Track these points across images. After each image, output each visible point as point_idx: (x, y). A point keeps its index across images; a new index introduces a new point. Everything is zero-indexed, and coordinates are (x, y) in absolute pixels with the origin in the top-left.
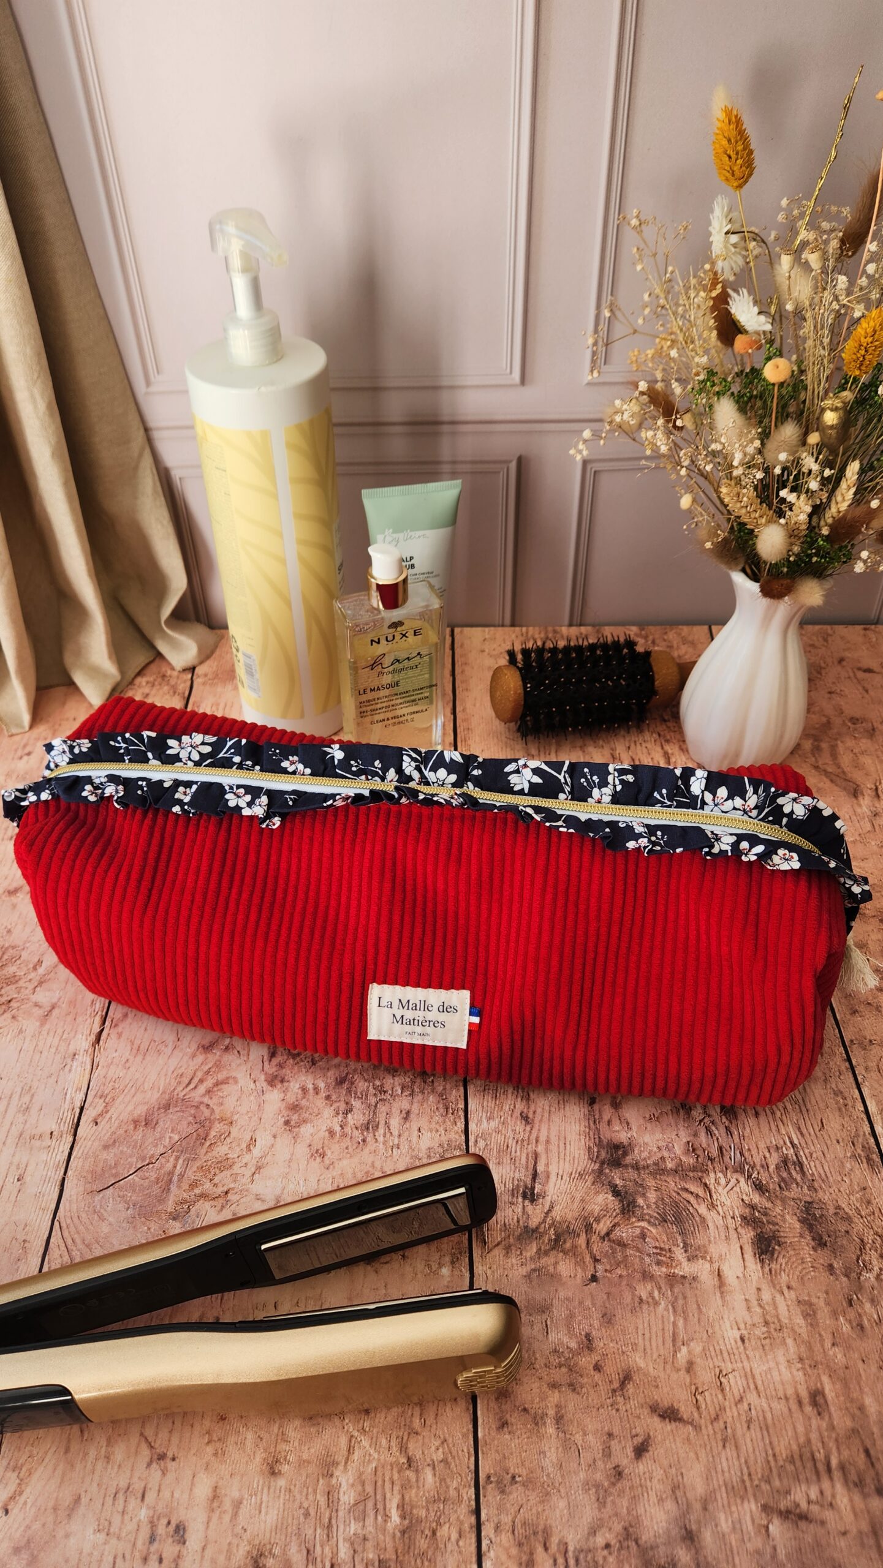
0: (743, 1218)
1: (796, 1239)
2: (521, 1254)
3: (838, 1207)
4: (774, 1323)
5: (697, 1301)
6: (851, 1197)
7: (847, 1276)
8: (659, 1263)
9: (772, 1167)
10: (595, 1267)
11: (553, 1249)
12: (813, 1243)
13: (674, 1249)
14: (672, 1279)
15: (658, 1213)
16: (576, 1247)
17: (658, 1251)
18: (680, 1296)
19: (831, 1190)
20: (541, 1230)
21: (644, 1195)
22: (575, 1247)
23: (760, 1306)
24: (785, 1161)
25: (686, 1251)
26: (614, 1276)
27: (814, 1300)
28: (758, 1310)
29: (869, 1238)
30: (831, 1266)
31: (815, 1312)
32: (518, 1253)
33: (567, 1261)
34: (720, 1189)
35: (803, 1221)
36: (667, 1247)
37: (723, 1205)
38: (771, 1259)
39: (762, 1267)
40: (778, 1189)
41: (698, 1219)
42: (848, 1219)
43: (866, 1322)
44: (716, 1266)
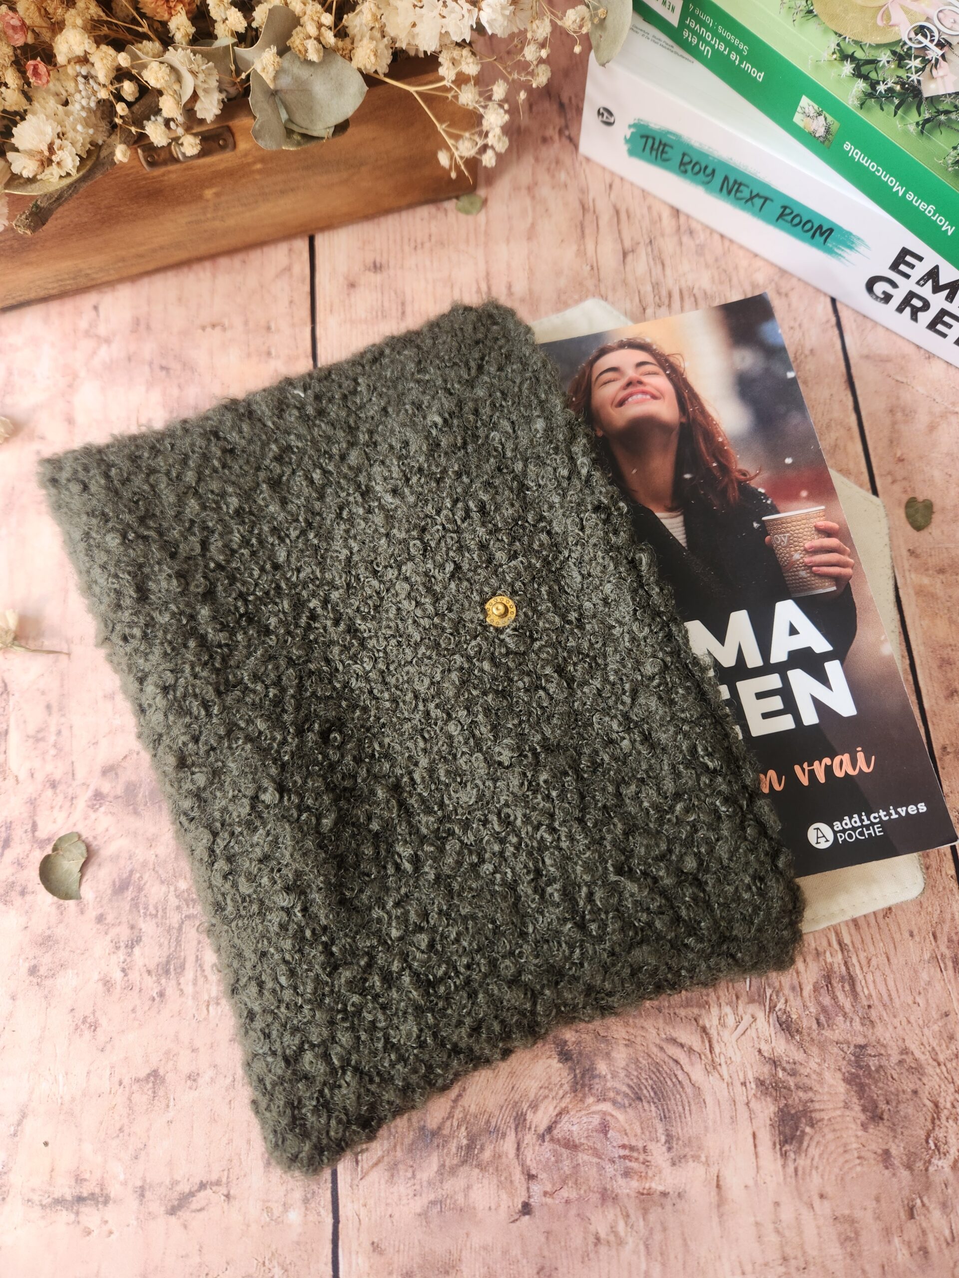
0: (760, 1083)
1: (838, 1112)
2: (414, 1176)
3: (905, 1051)
4: (796, 1258)
5: (683, 1234)
6: (926, 1030)
7: (909, 1167)
8: (627, 1174)
9: (808, 989)
10: (528, 1188)
11: (464, 1162)
12: (862, 1117)
13: (651, 1146)
14: (645, 1197)
15: (629, 1086)
16: (500, 1156)
17: (626, 1152)
18: (658, 1227)
19: (896, 1022)
20: (446, 1131)
21: (608, 1054)
22: (497, 1156)
23: (777, 1231)
24: (828, 978)
25: (669, 1149)
26: (555, 1202)
27: (858, 1214)
28: (773, 1238)
29: (946, 1102)
30: (887, 1153)
31: (857, 1233)
32: (409, 1174)
33: (485, 1181)
34: (726, 1034)
35: (850, 1080)
36: (640, 1145)
37: (729, 1062)
38: (798, 1151)
39: (784, 1166)
40: (815, 1026)
41: (689, 1090)
42: (917, 1070)
43: (932, 1245)
44: (714, 1170)
